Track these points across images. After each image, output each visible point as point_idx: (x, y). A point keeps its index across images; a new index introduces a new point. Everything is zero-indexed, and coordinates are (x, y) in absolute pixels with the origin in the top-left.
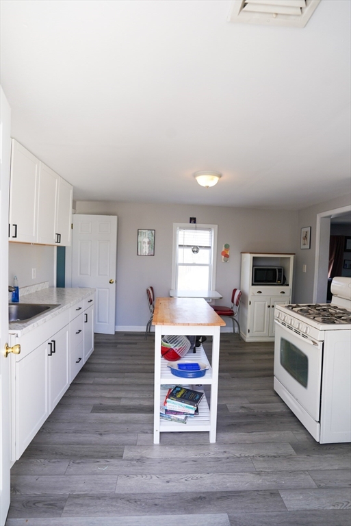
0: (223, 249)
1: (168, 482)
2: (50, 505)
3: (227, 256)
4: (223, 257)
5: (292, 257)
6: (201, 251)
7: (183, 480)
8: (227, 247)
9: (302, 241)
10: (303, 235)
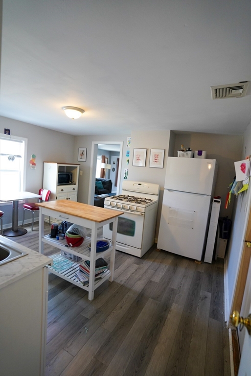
0: (31, 159)
1: (121, 308)
2: (93, 372)
3: (34, 164)
4: (31, 165)
5: (78, 166)
6: (16, 158)
7: (124, 302)
8: (34, 157)
9: (80, 156)
10: (80, 152)
